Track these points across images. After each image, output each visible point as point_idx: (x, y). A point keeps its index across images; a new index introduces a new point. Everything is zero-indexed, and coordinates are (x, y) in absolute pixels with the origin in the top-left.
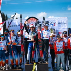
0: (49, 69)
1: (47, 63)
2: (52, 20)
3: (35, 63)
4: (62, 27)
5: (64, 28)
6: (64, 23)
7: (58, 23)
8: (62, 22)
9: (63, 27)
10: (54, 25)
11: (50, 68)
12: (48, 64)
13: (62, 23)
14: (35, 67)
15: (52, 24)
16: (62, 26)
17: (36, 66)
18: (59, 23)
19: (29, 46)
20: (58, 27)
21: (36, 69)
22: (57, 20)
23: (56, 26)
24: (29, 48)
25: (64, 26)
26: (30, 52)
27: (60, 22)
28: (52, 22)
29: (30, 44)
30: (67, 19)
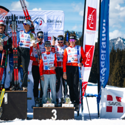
0: (28, 100)
1: (25, 90)
2: (37, 15)
3: (4, 90)
4: (54, 29)
5: (57, 31)
6: (58, 22)
7: (48, 21)
8: (55, 19)
9: (56, 29)
10: (41, 24)
11: (30, 99)
12: (26, 92)
13: (55, 21)
14: (4, 96)
15: (36, 22)
16: (54, 25)
17: (6, 94)
18: (50, 21)
20: (47, 28)
21: (6, 100)
22: (46, 16)
23: (44, 25)
25: (57, 26)
27: (51, 19)
28: (37, 19)
30: (63, 15)
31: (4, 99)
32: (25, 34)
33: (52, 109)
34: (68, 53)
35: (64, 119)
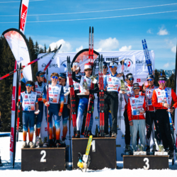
0: (117, 148)
2: (125, 56)
3: (91, 137)
4: (144, 70)
7: (136, 62)
9: (146, 70)
10: (129, 66)
11: (119, 146)
13: (144, 61)
14: (92, 143)
16: (144, 67)
17: (94, 141)
18: (138, 62)
19: (80, 104)
20: (136, 69)
21: (94, 148)
22: (134, 56)
24: (80, 108)
26: (81, 116)
27: (140, 60)
29: (81, 100)
31: (91, 146)
32: (113, 78)
33: (144, 157)
34: (158, 96)
35: (158, 169)
